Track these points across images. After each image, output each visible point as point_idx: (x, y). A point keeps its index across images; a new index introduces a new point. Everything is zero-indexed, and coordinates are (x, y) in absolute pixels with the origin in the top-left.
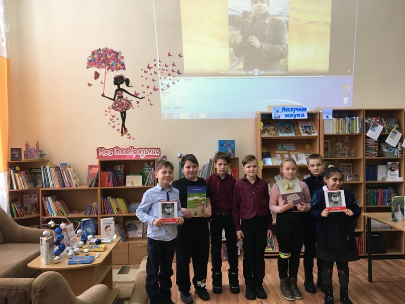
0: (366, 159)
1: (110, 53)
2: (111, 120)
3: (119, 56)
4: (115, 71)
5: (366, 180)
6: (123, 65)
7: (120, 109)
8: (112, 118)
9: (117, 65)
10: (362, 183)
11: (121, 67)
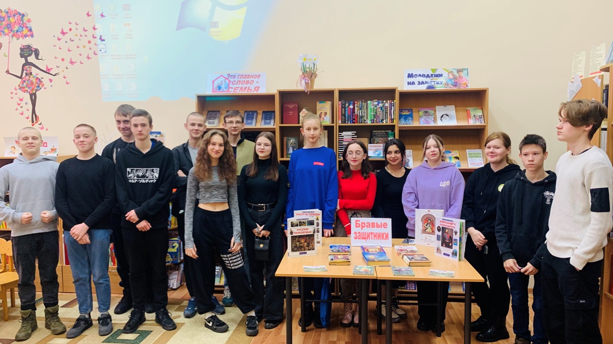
1: (14, 15)
2: (19, 104)
3: (25, 19)
4: (21, 38)
6: (30, 30)
7: (29, 90)
8: (19, 102)
9: (22, 31)
11: (28, 33)
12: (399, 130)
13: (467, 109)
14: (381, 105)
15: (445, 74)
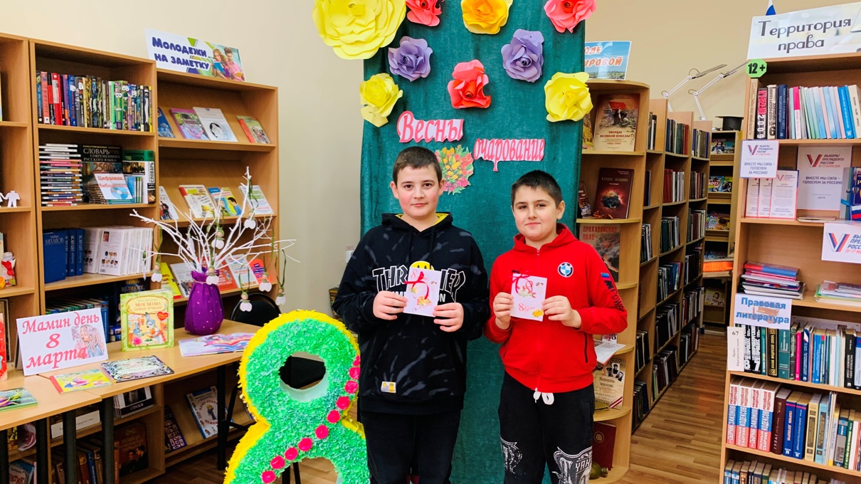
0: (43, 212)
5: (47, 282)
10: (30, 295)
12: (159, 147)
13: (239, 117)
14: (134, 93)
15: (210, 53)
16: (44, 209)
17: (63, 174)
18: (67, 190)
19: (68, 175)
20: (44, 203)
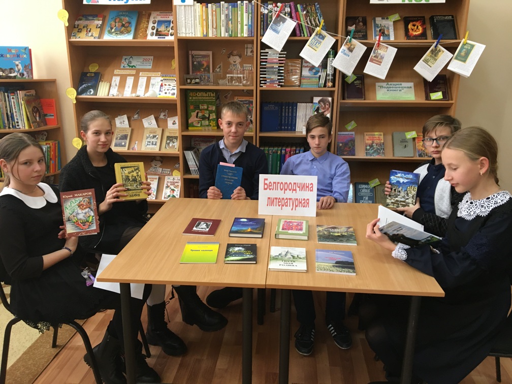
16: (261, 88)
17: (273, 67)
18: (275, 77)
19: (276, 68)
20: (261, 85)
